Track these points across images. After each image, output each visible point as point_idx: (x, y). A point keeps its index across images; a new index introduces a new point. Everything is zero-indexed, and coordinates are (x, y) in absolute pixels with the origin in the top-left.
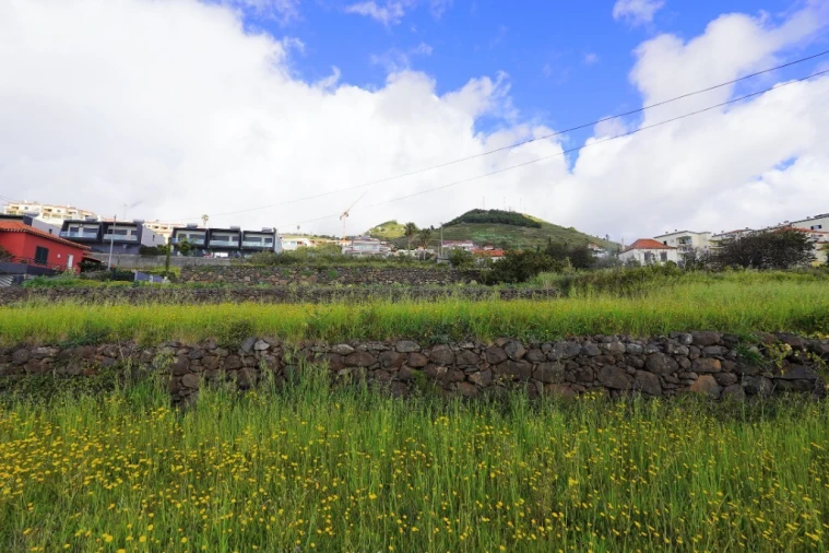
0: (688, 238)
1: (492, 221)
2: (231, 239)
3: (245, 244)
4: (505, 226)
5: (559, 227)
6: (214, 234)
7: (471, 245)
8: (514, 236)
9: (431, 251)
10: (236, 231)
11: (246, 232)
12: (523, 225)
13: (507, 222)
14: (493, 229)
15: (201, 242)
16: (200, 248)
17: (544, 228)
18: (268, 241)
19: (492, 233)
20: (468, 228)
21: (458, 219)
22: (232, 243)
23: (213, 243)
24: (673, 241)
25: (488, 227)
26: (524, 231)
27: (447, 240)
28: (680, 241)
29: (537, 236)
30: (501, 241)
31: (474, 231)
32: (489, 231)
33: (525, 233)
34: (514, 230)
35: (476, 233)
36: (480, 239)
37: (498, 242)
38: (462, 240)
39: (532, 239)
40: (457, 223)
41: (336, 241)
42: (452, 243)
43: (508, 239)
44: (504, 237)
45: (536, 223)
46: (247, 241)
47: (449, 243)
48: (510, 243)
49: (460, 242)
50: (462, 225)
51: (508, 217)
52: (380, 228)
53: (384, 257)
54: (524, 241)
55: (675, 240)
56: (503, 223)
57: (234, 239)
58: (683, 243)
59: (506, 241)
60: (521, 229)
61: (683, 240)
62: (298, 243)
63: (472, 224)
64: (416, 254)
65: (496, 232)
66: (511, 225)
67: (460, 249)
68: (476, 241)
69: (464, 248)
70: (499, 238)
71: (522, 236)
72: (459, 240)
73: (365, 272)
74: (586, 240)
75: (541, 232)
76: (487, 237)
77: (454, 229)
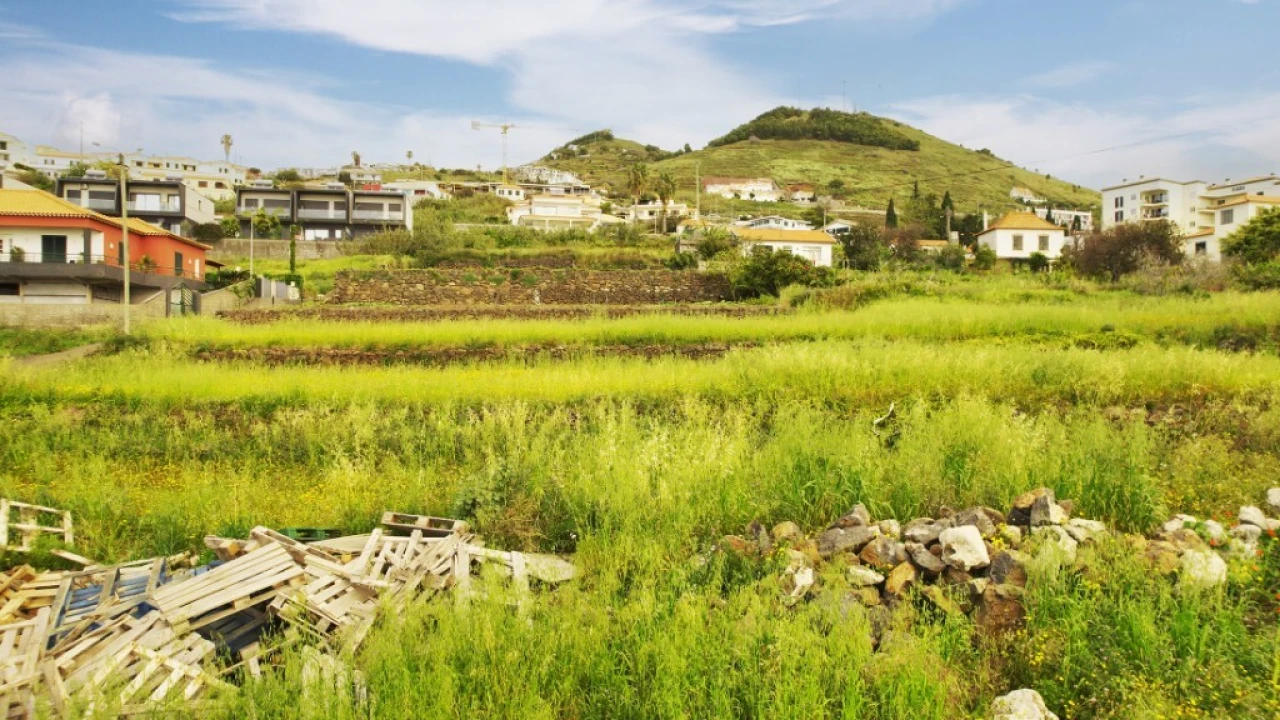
0: (1162, 193)
1: (817, 135)
2: (332, 205)
3: (358, 215)
4: (844, 146)
6: (304, 198)
7: (769, 187)
8: (860, 169)
9: (683, 209)
10: (339, 192)
12: (882, 144)
13: (846, 137)
14: (816, 153)
15: (286, 213)
16: (286, 223)
17: (925, 150)
18: (393, 208)
19: (816, 163)
20: (762, 152)
21: (743, 128)
22: (332, 214)
23: (305, 214)
24: (1134, 198)
25: (806, 148)
26: (881, 157)
27: (718, 176)
28: (1147, 198)
29: (907, 169)
30: (831, 179)
31: (776, 158)
32: (808, 158)
33: (883, 162)
34: (860, 156)
35: (781, 162)
36: (788, 175)
37: (825, 181)
38: (748, 178)
39: (896, 176)
40: (740, 139)
41: (488, 184)
42: (728, 183)
43: (847, 174)
44: (838, 171)
45: (909, 141)
46: (359, 209)
47: (721, 183)
48: (850, 183)
49: (744, 182)
50: (752, 143)
51: (849, 126)
52: (575, 148)
53: (591, 231)
54: (880, 180)
55: (1138, 196)
56: (838, 139)
57: (338, 206)
58: (1153, 202)
59: (842, 179)
60: (875, 152)
61: (1153, 197)
62: (417, 192)
63: (772, 141)
64: (651, 213)
65: (823, 159)
66: (856, 143)
67: (745, 197)
68: (778, 179)
69: (752, 195)
70: (828, 173)
71: (877, 169)
72: (742, 177)
73: (573, 277)
74: (1012, 177)
75: (918, 160)
76: (802, 171)
77: (733, 153)
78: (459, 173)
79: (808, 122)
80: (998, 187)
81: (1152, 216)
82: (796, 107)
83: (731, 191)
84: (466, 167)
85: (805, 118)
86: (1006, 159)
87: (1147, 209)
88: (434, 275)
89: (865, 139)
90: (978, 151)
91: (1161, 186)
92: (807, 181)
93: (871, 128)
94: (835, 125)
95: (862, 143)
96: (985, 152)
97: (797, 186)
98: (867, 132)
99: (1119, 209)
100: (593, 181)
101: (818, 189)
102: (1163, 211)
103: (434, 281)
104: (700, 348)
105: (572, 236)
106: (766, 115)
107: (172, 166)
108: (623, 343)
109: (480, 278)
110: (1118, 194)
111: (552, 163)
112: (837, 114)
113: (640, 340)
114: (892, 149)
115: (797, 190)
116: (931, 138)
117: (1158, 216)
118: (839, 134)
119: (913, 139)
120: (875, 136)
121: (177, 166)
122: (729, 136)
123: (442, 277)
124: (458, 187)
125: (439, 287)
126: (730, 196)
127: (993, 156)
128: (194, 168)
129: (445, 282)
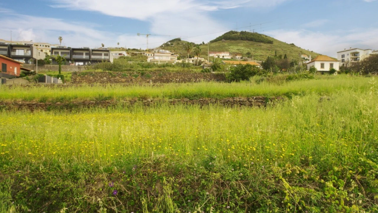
0: (358, 53)
1: (242, 39)
2: (84, 54)
3: (93, 57)
4: (250, 42)
5: (285, 43)
6: (75, 52)
7: (228, 54)
8: (256, 49)
9: (203, 60)
10: (87, 50)
11: (93, 50)
12: (262, 42)
13: (251, 40)
14: (242, 44)
15: (68, 56)
16: (68, 60)
17: (275, 43)
18: (105, 55)
19: (242, 47)
20: (226, 44)
21: (220, 37)
22: (84, 57)
23: (75, 57)
24: (348, 55)
25: (239, 43)
26: (262, 46)
27: (213, 51)
28: (352, 55)
29: (270, 49)
30: (247, 52)
31: (230, 46)
32: (240, 46)
33: (262, 47)
34: (255, 45)
35: (232, 47)
36: (234, 51)
37: (245, 52)
38: (222, 51)
39: (267, 51)
40: (219, 40)
41: (142, 52)
42: (216, 53)
43: (252, 50)
44: (249, 50)
45: (270, 41)
46: (94, 55)
47: (214, 53)
48: (252, 53)
49: (221, 53)
50: (223, 41)
51: (252, 36)
52: (169, 43)
53: (173, 64)
54: (262, 52)
55: (350, 54)
56: (249, 40)
57: (86, 54)
58: (354, 56)
59: (250, 52)
60: (260, 44)
61: (354, 54)
62: (119, 54)
63: (229, 41)
64: (193, 61)
65: (244, 46)
66: (254, 41)
67: (221, 57)
68: (231, 52)
69: (223, 57)
70: (246, 50)
71: (261, 49)
72: (220, 51)
73: (165, 75)
74: (301, 52)
75: (273, 46)
76: (238, 50)
77: (217, 44)
78: (134, 50)
79: (240, 35)
80: (297, 55)
81: (354, 61)
82: (236, 31)
83: (217, 55)
84: (136, 48)
85: (239, 34)
86: (299, 47)
87: (352, 58)
88: (111, 74)
89: (257, 40)
90: (290, 44)
91: (357, 51)
92: (240, 52)
93: (258, 37)
94: (248, 36)
95: (256, 41)
96: (293, 44)
97: (236, 54)
98: (257, 38)
99: (343, 58)
100: (175, 52)
101: (243, 55)
102: (358, 59)
103: (110, 76)
104: (231, 100)
105: (167, 65)
106: (227, 33)
107: (42, 46)
108: (186, 97)
109: (129, 75)
110: (343, 53)
111: (162, 47)
112: (249, 33)
113: (196, 96)
114: (265, 43)
115: (237, 55)
116: (276, 40)
117: (356, 60)
118: (249, 39)
119: (271, 40)
120: (260, 39)
121: (43, 46)
122: (216, 39)
123: (114, 75)
124: (133, 53)
125: (112, 78)
126: (217, 57)
127: (295, 45)
128: (49, 46)
129: (115, 76)
